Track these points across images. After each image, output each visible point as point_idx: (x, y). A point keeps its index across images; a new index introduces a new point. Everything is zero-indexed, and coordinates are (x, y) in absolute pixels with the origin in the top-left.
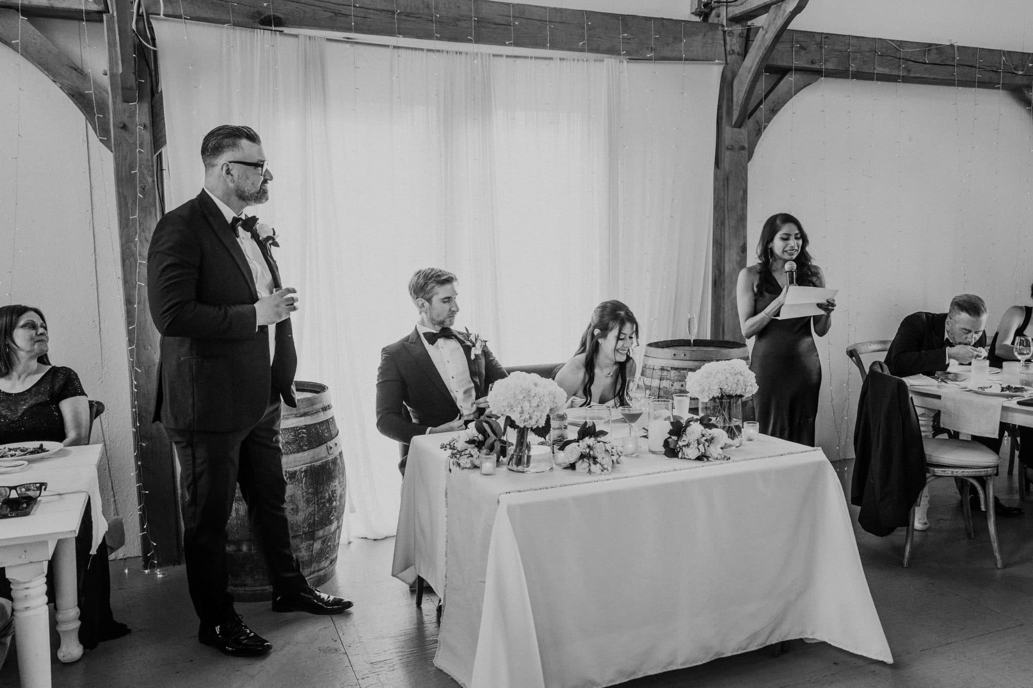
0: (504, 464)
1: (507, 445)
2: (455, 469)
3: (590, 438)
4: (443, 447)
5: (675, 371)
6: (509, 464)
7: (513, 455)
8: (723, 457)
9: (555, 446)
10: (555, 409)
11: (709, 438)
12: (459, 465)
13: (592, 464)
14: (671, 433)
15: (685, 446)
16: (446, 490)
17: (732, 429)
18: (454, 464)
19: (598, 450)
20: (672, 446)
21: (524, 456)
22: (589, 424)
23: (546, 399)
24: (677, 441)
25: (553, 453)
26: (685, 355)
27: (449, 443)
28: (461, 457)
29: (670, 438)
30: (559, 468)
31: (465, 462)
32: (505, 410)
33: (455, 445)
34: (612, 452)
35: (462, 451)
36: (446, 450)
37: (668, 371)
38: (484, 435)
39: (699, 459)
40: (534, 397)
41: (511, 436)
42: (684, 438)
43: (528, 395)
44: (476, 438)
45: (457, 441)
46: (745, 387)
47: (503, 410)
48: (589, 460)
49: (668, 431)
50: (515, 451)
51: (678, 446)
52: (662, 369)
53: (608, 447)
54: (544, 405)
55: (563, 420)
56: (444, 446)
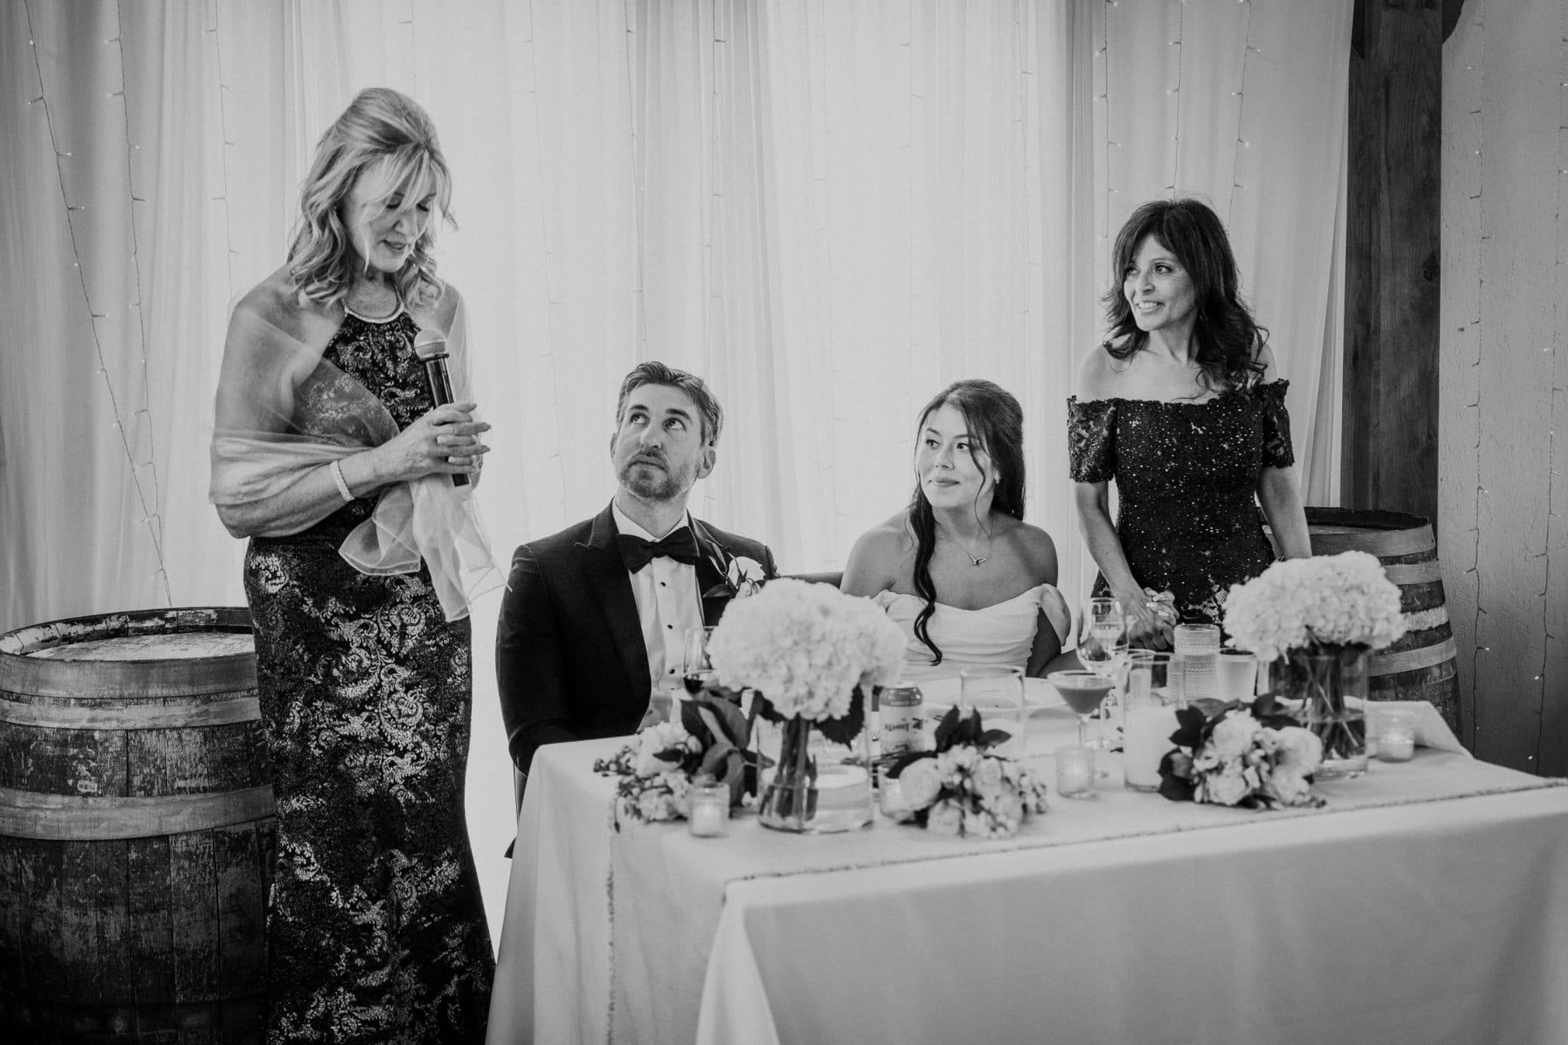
0: (752, 813)
1: (758, 766)
2: (628, 822)
3: (965, 747)
4: (601, 768)
6: (761, 812)
7: (772, 789)
8: (1307, 798)
9: (880, 768)
10: (875, 674)
11: (1271, 751)
12: (638, 812)
13: (968, 813)
14: (1177, 738)
15: (1210, 771)
16: (610, 879)
17: (1343, 732)
18: (627, 811)
19: (985, 779)
20: (1180, 772)
21: (800, 791)
22: (965, 714)
23: (851, 648)
24: (1192, 759)
25: (876, 785)
27: (614, 759)
28: (644, 793)
29: (1178, 751)
30: (889, 823)
31: (652, 807)
32: (748, 676)
33: (630, 764)
34: (1020, 786)
35: (646, 779)
36: (606, 775)
38: (701, 739)
39: (1247, 803)
40: (819, 642)
41: (768, 740)
42: (1209, 750)
43: (804, 636)
44: (680, 747)
45: (635, 754)
46: (1369, 623)
47: (743, 673)
48: (960, 801)
49: (1171, 732)
50: (778, 778)
51: (1194, 772)
53: (1010, 770)
54: (845, 662)
55: (910, 705)
56: (603, 765)
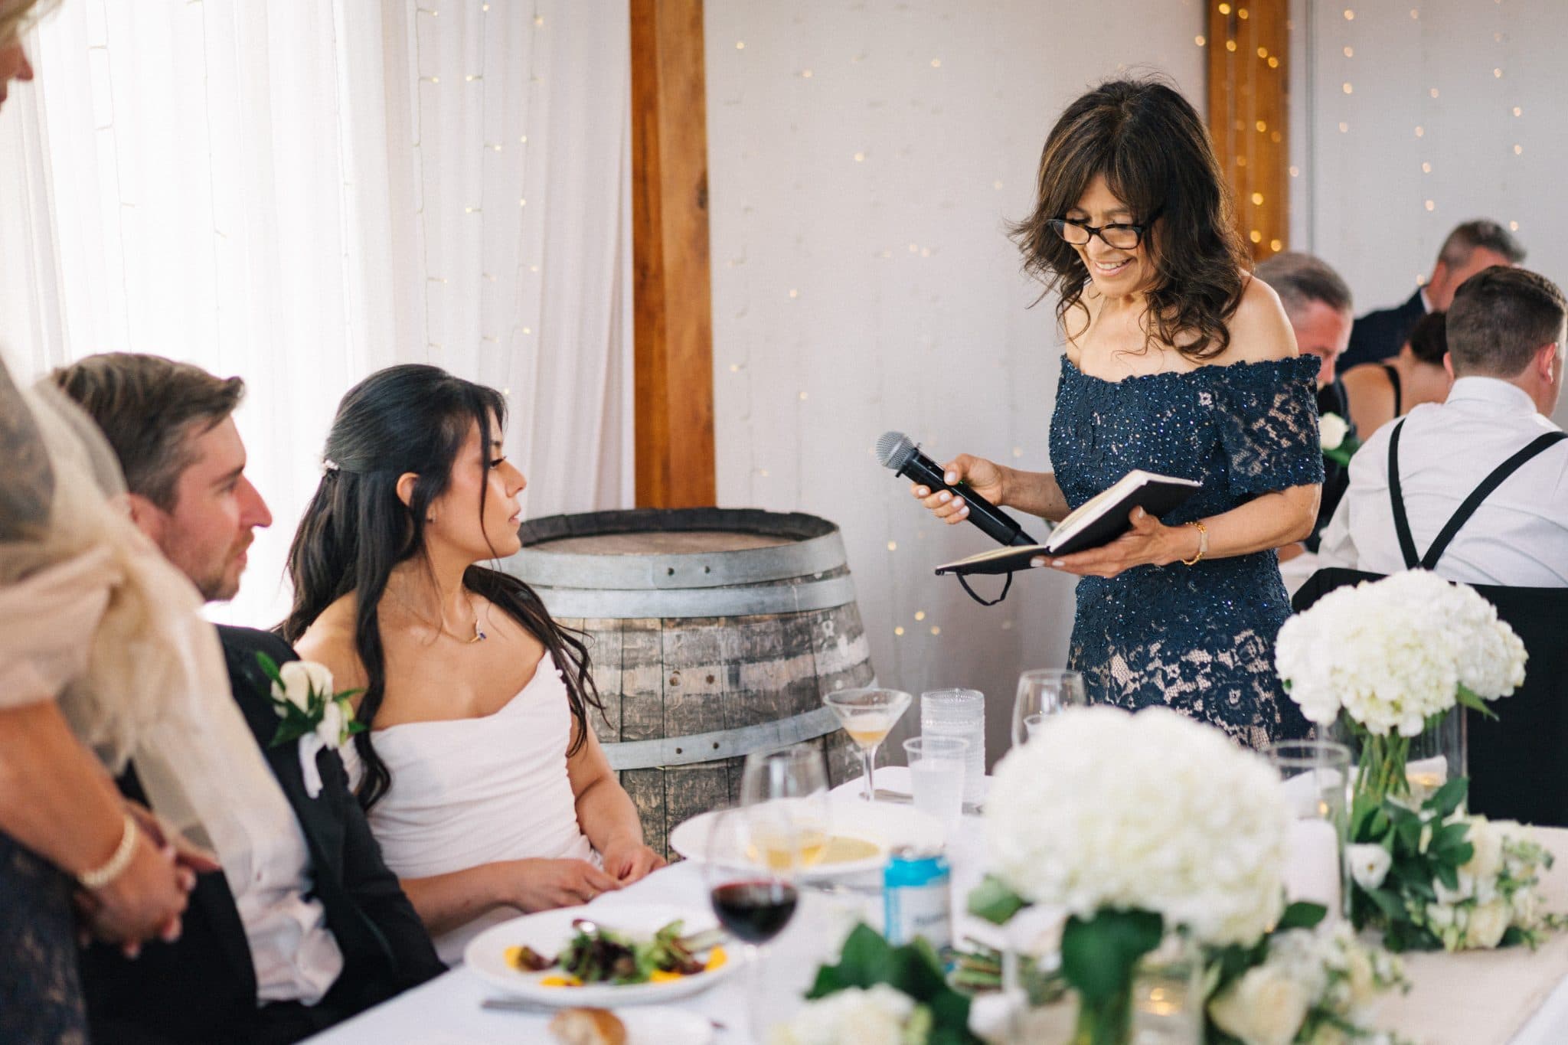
5: (677, 631)
26: (708, 570)
37: (652, 631)
52: (625, 627)
